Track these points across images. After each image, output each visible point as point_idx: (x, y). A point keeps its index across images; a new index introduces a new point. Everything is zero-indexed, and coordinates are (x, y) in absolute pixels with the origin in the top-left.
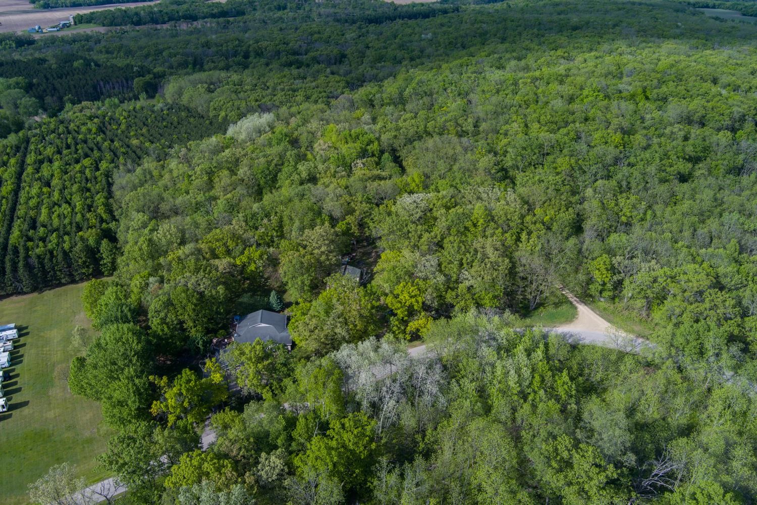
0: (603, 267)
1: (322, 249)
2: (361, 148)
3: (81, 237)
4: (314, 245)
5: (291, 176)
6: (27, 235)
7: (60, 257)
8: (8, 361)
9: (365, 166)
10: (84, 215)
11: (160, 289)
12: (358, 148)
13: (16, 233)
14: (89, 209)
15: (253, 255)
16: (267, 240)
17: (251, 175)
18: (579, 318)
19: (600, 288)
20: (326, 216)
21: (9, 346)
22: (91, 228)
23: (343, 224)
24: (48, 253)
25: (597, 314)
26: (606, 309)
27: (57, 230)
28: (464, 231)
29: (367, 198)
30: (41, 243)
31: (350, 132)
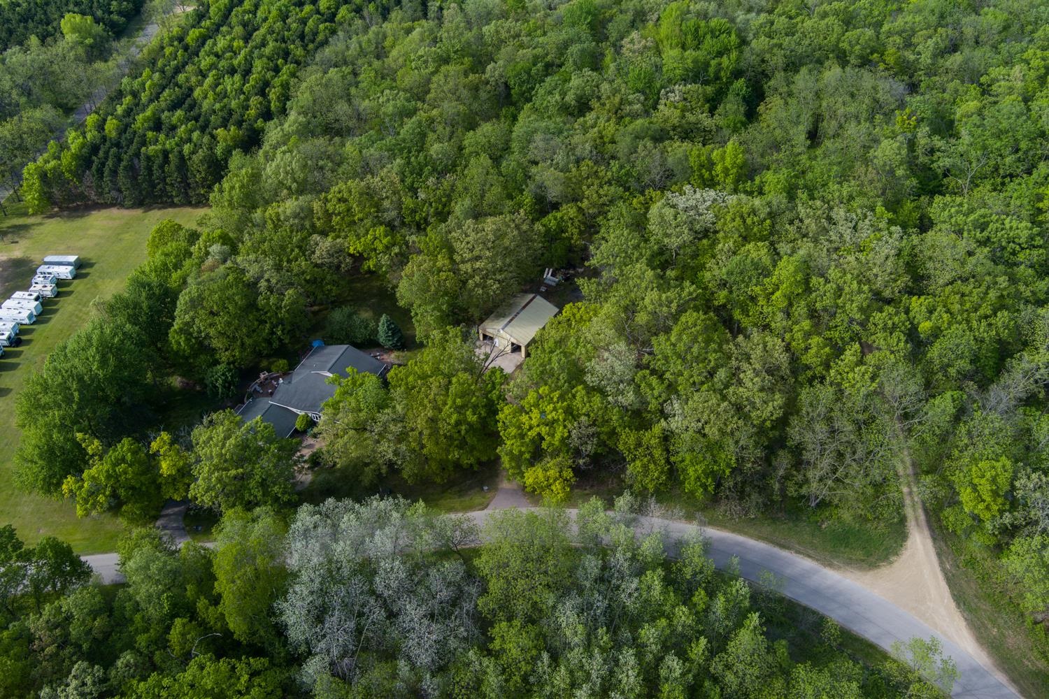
0: (985, 488)
1: (478, 265)
2: (695, 61)
3: (213, 137)
4: (467, 256)
5: (550, 93)
6: (159, 119)
7: (173, 166)
8: (30, 317)
9: (685, 99)
10: (247, 99)
11: (212, 269)
12: (689, 61)
13: (148, 113)
14: (262, 91)
15: (377, 243)
16: (417, 218)
17: (501, 76)
18: (896, 565)
19: (968, 522)
20: (527, 198)
21: (48, 291)
22: (239, 124)
23: (556, 219)
24: (160, 155)
25: (944, 570)
26: (972, 562)
27: (196, 119)
28: (744, 301)
29: (628, 174)
30: (162, 137)
31: (703, 24)
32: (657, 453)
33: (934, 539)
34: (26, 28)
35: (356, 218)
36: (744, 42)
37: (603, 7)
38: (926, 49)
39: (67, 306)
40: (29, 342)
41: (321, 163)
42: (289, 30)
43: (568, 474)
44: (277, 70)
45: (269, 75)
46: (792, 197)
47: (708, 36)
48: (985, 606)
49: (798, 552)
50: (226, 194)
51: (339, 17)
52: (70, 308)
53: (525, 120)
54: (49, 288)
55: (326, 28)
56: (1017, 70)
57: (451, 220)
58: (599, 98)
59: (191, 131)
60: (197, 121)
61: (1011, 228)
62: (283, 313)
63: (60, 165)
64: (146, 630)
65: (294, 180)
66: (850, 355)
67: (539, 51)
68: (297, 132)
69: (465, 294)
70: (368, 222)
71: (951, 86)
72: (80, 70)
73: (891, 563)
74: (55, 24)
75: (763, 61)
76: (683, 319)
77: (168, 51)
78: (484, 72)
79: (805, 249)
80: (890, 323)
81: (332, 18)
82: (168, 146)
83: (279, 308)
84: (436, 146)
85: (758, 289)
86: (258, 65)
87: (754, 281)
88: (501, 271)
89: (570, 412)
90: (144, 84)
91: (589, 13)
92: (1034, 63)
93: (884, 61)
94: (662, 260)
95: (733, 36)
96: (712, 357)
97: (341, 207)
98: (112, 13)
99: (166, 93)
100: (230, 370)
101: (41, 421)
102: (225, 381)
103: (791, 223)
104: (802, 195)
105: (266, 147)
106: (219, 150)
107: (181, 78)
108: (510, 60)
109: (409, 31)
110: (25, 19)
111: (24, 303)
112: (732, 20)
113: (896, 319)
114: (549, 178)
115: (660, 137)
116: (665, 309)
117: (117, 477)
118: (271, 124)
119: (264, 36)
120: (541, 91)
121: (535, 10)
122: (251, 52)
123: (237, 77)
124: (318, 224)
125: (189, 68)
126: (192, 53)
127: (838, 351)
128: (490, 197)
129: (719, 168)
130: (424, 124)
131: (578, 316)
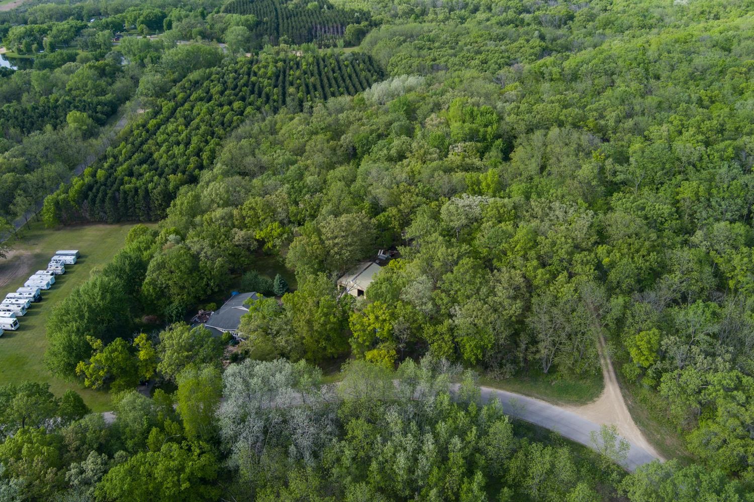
0: (644, 346)
1: (336, 241)
2: (470, 129)
3: (167, 180)
4: (329, 235)
5: (381, 150)
6: (132, 170)
7: (141, 196)
8: (48, 284)
9: (465, 151)
10: (188, 159)
11: (170, 248)
12: (467, 129)
13: (125, 166)
14: (198, 153)
15: (273, 232)
16: (299, 218)
17: (350, 142)
18: (597, 402)
19: (638, 371)
20: (367, 204)
21: (59, 271)
22: (184, 172)
23: (384, 216)
24: (133, 190)
25: (627, 404)
26: (644, 400)
27: (156, 170)
28: (499, 254)
29: (429, 190)
30: (134, 179)
31: (475, 108)
32: (447, 337)
33: (621, 388)
34: (43, 121)
35: (260, 219)
36: (501, 119)
37: (414, 102)
38: (611, 117)
39: (72, 279)
40: (46, 299)
41: (238, 189)
42: (214, 120)
43: (393, 352)
44: (207, 142)
45: (202, 145)
46: (528, 198)
47: (479, 116)
48: (653, 423)
49: (537, 398)
50: (178, 207)
51: (246, 113)
52: (73, 280)
53: (365, 164)
54: (60, 268)
55: (238, 119)
56: (665, 127)
57: (320, 217)
58: (411, 152)
59: (153, 176)
60: (156, 171)
61: (659, 209)
62: (214, 272)
63: (68, 196)
64: (132, 438)
65: (221, 199)
66: (562, 277)
67: (374, 127)
68: (222, 174)
69: (329, 258)
70: (268, 220)
71: (626, 138)
72: (80, 143)
73: (594, 402)
74: (62, 118)
75: (513, 129)
76: (461, 262)
77: (136, 132)
78: (339, 140)
79: (534, 223)
80: (585, 259)
81: (241, 113)
82: (138, 185)
83: (213, 269)
84: (310, 178)
85: (506, 245)
86: (195, 140)
87: (504, 241)
88: (350, 245)
89: (393, 316)
90: (121, 151)
91: (404, 104)
92: (675, 123)
93: (587, 126)
94: (449, 234)
95: (495, 115)
96: (478, 281)
97: (251, 213)
98: (97, 112)
99: (136, 155)
100: (181, 306)
101: (64, 329)
102: (177, 312)
103: (527, 211)
104: (534, 196)
105: (201, 183)
106: (171, 187)
107: (145, 147)
108: (356, 132)
109: (292, 119)
110: (42, 116)
111: (44, 277)
112: (495, 108)
113: (588, 258)
114: (380, 192)
115: (448, 170)
116: (450, 258)
117: (112, 360)
118: (205, 171)
119: (198, 123)
120: (375, 149)
121: (371, 105)
122: (190, 132)
123: (182, 146)
124: (236, 223)
125: (150, 141)
126: (152, 133)
127: (554, 276)
128: (344, 204)
129: (484, 184)
130: (302, 168)
131: (398, 266)
